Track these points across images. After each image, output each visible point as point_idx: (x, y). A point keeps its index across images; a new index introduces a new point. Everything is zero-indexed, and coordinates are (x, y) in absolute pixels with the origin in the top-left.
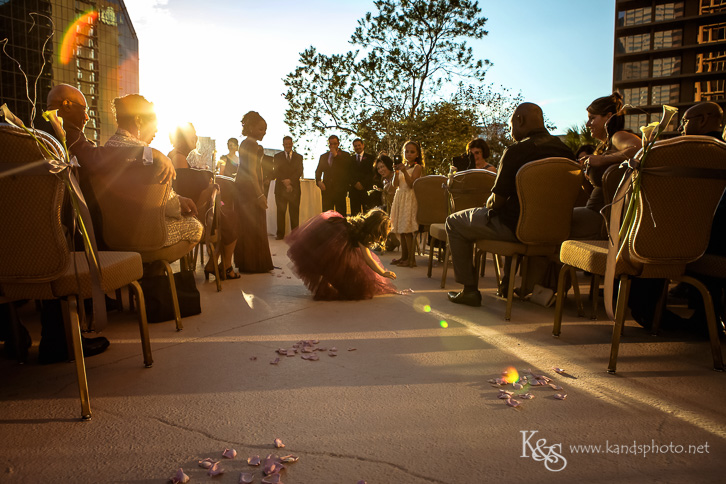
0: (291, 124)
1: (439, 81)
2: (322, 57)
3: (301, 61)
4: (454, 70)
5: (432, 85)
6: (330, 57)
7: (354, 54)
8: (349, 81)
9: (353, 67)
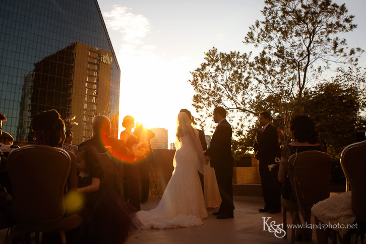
0: (198, 107)
1: (319, 69)
2: (222, 54)
3: (206, 58)
4: (332, 58)
5: (314, 72)
6: (228, 53)
7: (248, 54)
8: (245, 75)
9: (248, 65)
